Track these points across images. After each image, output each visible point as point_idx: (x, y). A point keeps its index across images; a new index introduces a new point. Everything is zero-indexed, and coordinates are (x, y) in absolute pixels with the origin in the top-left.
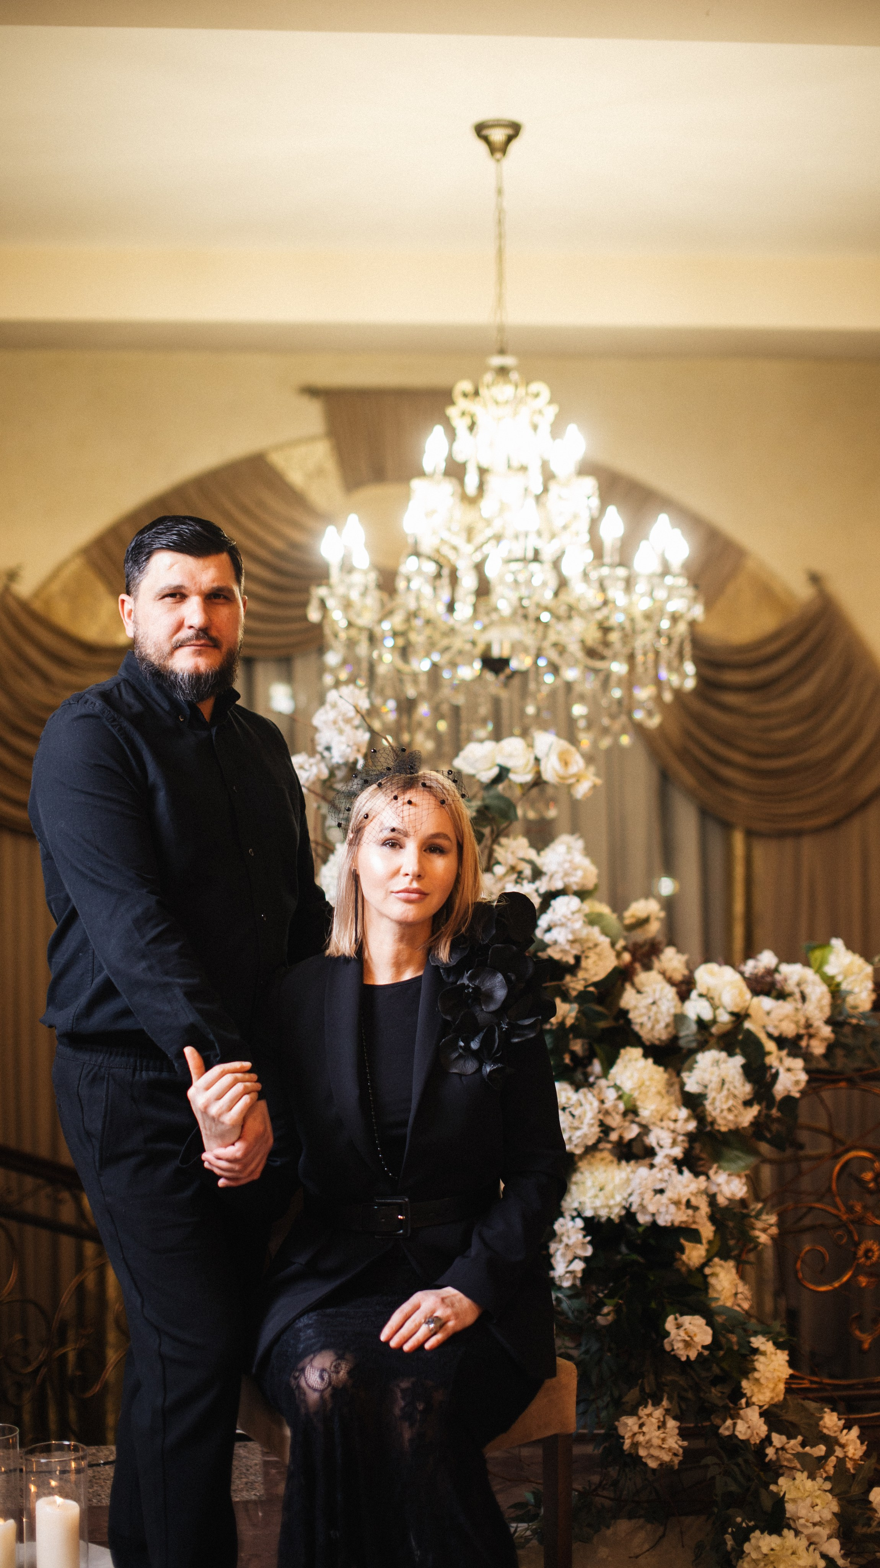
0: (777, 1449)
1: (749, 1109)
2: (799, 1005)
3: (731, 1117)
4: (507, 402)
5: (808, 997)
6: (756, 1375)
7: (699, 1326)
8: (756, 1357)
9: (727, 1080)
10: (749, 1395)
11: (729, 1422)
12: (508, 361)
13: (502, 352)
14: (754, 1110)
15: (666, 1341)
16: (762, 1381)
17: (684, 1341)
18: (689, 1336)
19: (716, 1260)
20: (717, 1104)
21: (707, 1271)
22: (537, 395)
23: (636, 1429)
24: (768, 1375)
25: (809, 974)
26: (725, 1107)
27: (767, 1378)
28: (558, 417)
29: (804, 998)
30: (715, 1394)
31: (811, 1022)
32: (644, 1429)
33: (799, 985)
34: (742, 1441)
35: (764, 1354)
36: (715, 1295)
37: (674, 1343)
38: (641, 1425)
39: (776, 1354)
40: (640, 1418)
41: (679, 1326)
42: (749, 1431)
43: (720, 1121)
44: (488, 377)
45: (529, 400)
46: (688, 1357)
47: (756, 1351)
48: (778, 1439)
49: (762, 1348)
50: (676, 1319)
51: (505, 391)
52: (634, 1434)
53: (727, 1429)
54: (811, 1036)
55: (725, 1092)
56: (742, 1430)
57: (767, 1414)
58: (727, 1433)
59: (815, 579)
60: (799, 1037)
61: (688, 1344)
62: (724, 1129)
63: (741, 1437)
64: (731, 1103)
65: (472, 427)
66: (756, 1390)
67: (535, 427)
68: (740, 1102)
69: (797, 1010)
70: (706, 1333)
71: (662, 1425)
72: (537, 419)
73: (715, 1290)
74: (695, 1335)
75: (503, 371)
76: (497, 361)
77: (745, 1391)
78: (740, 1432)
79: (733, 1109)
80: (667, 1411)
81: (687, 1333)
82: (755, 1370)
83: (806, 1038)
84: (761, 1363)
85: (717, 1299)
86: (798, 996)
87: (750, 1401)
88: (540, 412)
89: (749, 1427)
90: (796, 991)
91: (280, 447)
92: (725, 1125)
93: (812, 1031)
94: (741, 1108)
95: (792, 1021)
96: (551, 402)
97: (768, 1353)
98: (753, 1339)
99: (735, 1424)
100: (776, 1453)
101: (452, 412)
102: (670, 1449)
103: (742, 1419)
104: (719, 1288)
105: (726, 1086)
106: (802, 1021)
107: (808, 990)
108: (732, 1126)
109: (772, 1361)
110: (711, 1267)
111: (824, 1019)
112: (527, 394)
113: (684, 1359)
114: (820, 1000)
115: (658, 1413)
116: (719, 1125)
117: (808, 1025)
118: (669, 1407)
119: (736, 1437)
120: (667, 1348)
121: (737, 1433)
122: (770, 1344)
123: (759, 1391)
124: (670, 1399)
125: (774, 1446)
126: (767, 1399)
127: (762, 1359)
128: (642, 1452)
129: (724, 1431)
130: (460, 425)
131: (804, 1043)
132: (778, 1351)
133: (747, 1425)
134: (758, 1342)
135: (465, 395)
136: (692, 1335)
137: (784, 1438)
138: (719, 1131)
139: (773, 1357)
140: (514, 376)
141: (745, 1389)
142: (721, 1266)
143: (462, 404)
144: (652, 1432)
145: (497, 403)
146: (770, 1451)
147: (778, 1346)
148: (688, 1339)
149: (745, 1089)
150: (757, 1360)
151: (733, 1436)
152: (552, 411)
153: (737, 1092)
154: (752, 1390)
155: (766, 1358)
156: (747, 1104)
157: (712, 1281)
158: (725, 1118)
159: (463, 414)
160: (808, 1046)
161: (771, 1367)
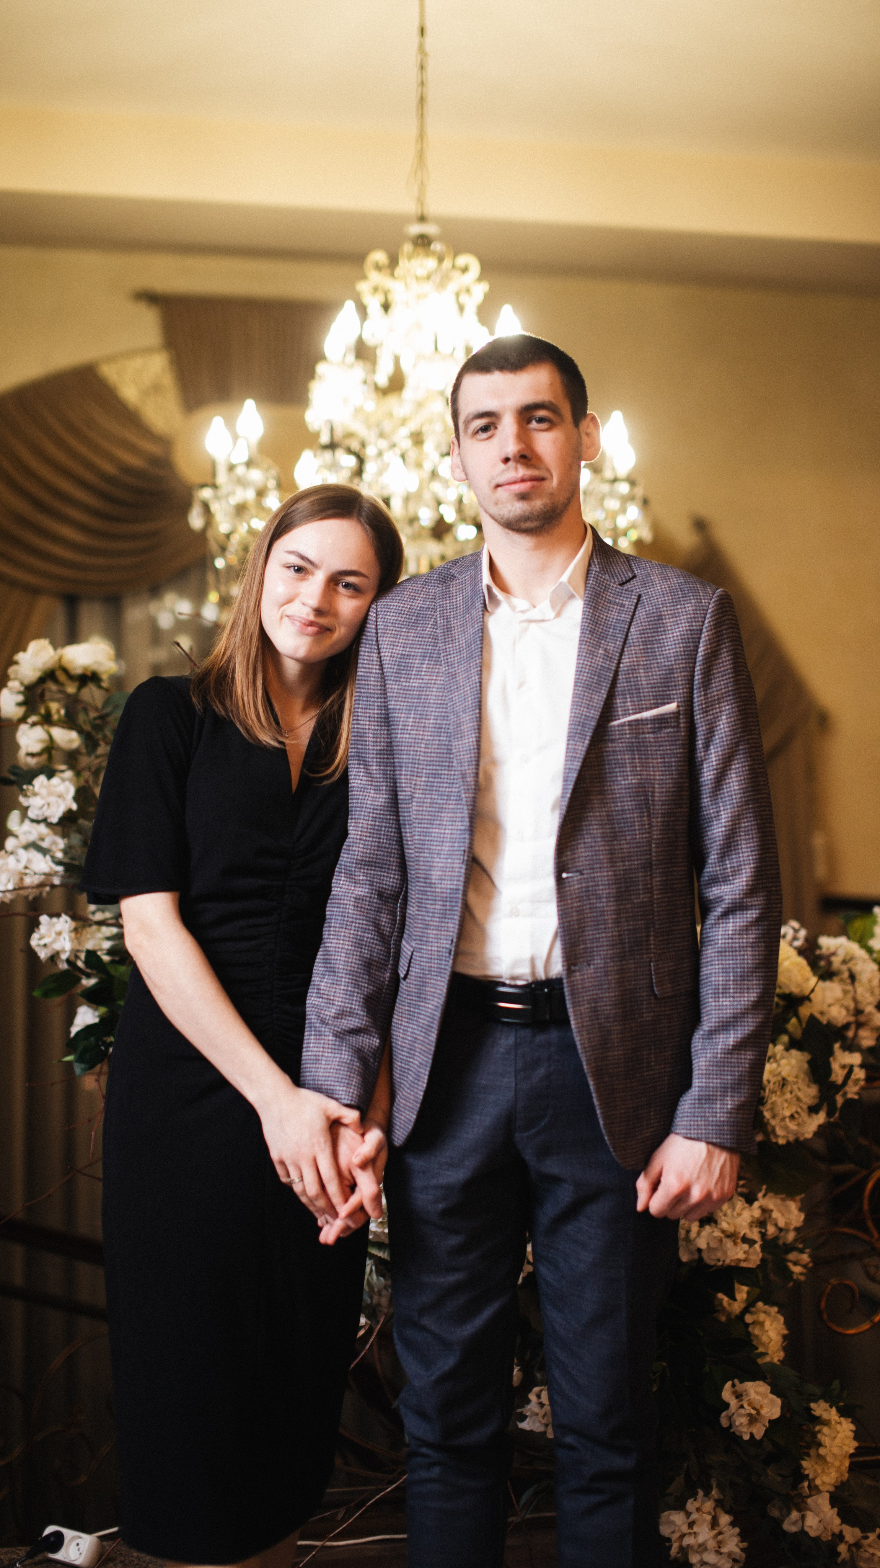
0: (850, 1546)
1: (814, 1116)
2: (850, 988)
3: (792, 1126)
4: (428, 277)
5: (858, 977)
6: (822, 1451)
7: (763, 1395)
8: (817, 1428)
9: (790, 1079)
10: (811, 1476)
11: (795, 1515)
12: (430, 229)
13: (422, 219)
14: (821, 1118)
15: (724, 1414)
16: (829, 1459)
17: (750, 1415)
18: (754, 1408)
19: (760, 1304)
20: (778, 1109)
21: (748, 1319)
22: (465, 270)
23: (685, 1529)
24: (836, 1450)
25: (854, 948)
26: (787, 1113)
27: (834, 1455)
28: (487, 297)
29: (853, 977)
30: (772, 1476)
31: (861, 1007)
32: (695, 1529)
33: (844, 962)
34: (813, 1539)
35: (827, 1423)
36: (761, 1349)
37: (735, 1417)
38: (691, 1525)
39: (840, 1423)
40: (688, 1514)
41: (739, 1396)
42: (822, 1527)
43: (779, 1132)
44: (408, 247)
45: (456, 274)
46: (752, 1435)
47: (817, 1420)
48: (851, 1534)
49: (825, 1416)
50: (733, 1386)
51: (428, 264)
52: (683, 1536)
53: (795, 1523)
54: (859, 1025)
55: (788, 1096)
56: (812, 1524)
57: (835, 1500)
58: (794, 1529)
59: (700, 525)
60: (847, 1026)
61: (753, 1419)
62: (781, 1141)
63: (812, 1534)
64: (793, 1109)
65: (386, 307)
66: (819, 1471)
67: (461, 308)
68: (805, 1107)
69: (845, 992)
70: (772, 1403)
71: (714, 1523)
72: (463, 298)
73: (763, 1344)
74: (761, 1407)
75: (423, 242)
76: (415, 229)
77: (806, 1472)
78: (811, 1527)
79: (796, 1116)
80: (719, 1503)
81: (750, 1404)
82: (820, 1445)
83: (853, 1027)
84: (825, 1435)
85: (764, 1354)
86: (846, 975)
87: (812, 1485)
88: (468, 291)
89: (820, 1521)
90: (844, 968)
91: (111, 359)
92: (784, 1137)
93: (862, 1019)
94: (804, 1115)
95: (842, 1006)
96: (480, 279)
97: (833, 1422)
98: (813, 1405)
99: (803, 1518)
100: (849, 1550)
101: (363, 287)
102: (730, 1554)
103: (811, 1511)
104: (764, 1339)
105: (789, 1088)
106: (852, 1005)
107: (858, 968)
108: (792, 1138)
109: (838, 1432)
110: (751, 1313)
111: (875, 1003)
112: (454, 266)
113: (746, 1437)
114: (870, 981)
115: (709, 1505)
116: (777, 1136)
117: (858, 1012)
118: (721, 1497)
119: (807, 1533)
120: (724, 1423)
121: (807, 1529)
122: (834, 1411)
123: (823, 1471)
124: (721, 1487)
125: (846, 1542)
126: (833, 1481)
127: (825, 1430)
128: (694, 1559)
129: (790, 1525)
130: (373, 304)
131: (850, 1034)
132: (842, 1419)
133: (817, 1519)
134: (820, 1409)
135: (378, 267)
136: (758, 1407)
137: (857, 1531)
138: (776, 1143)
139: (838, 1427)
140: (437, 247)
141: (805, 1469)
142: (765, 1312)
143: (375, 277)
144: (704, 1534)
145: (417, 278)
146: (842, 1548)
147: (843, 1413)
148: (754, 1412)
149: (809, 1093)
150: (819, 1432)
151: (803, 1533)
152: (480, 290)
153: (800, 1094)
154: (815, 1471)
155: (830, 1428)
156: (813, 1110)
157: (756, 1331)
158: (786, 1128)
159: (376, 289)
160: (856, 1035)
161: (837, 1440)
